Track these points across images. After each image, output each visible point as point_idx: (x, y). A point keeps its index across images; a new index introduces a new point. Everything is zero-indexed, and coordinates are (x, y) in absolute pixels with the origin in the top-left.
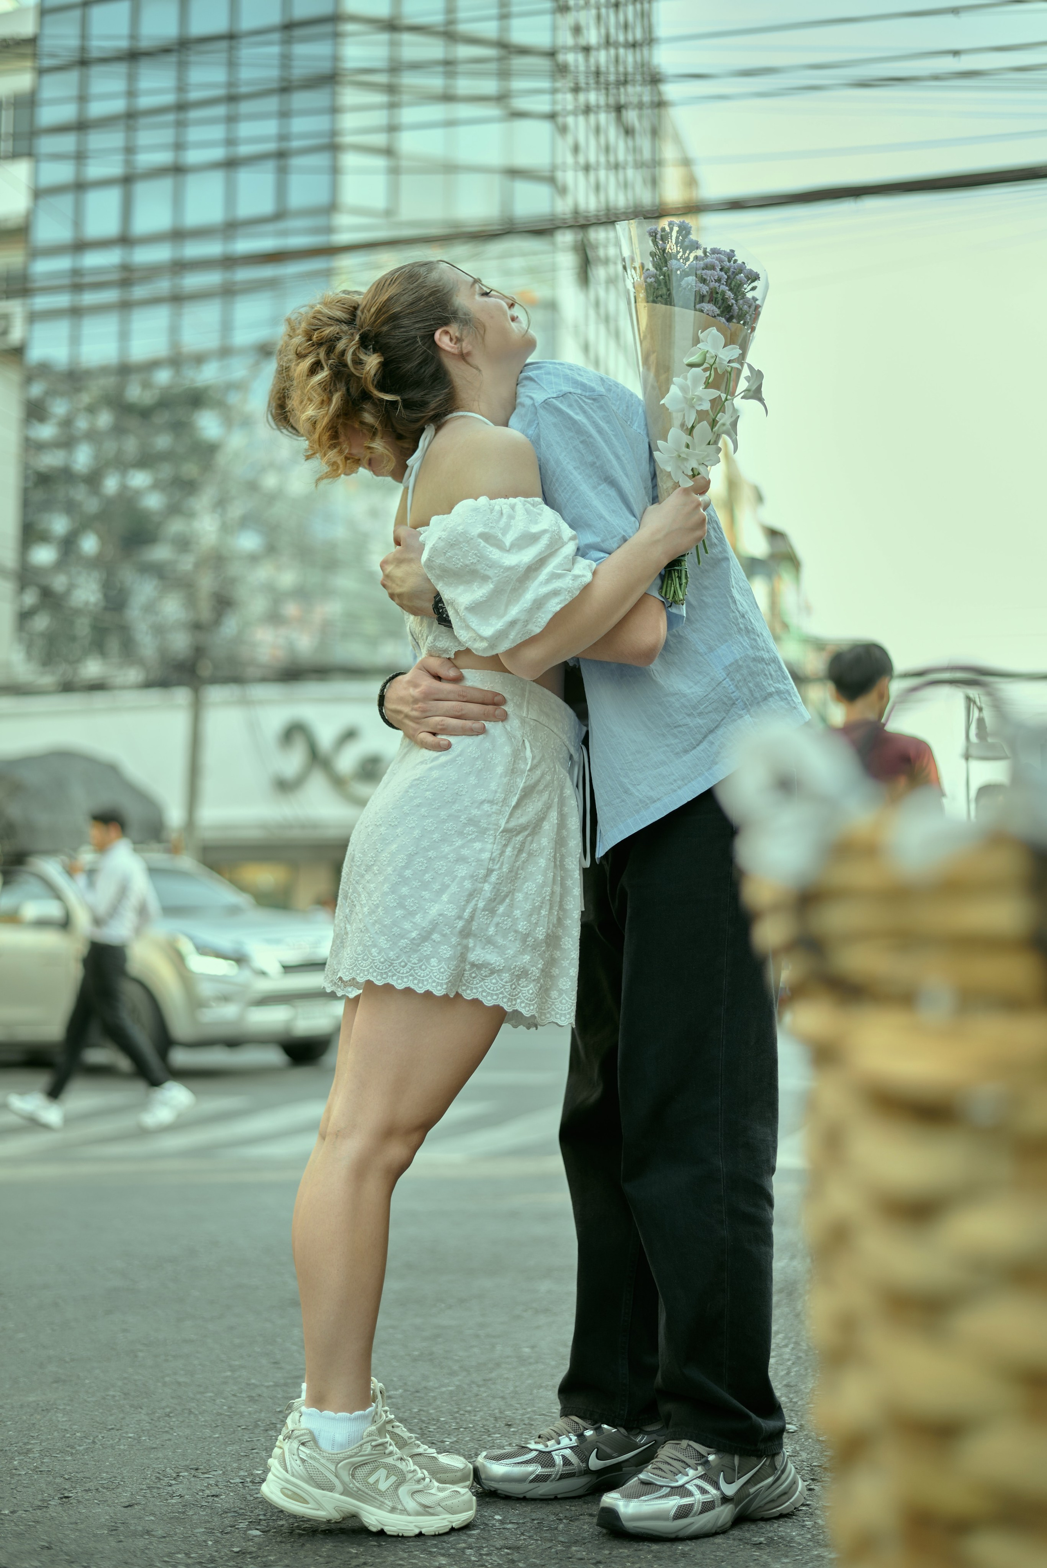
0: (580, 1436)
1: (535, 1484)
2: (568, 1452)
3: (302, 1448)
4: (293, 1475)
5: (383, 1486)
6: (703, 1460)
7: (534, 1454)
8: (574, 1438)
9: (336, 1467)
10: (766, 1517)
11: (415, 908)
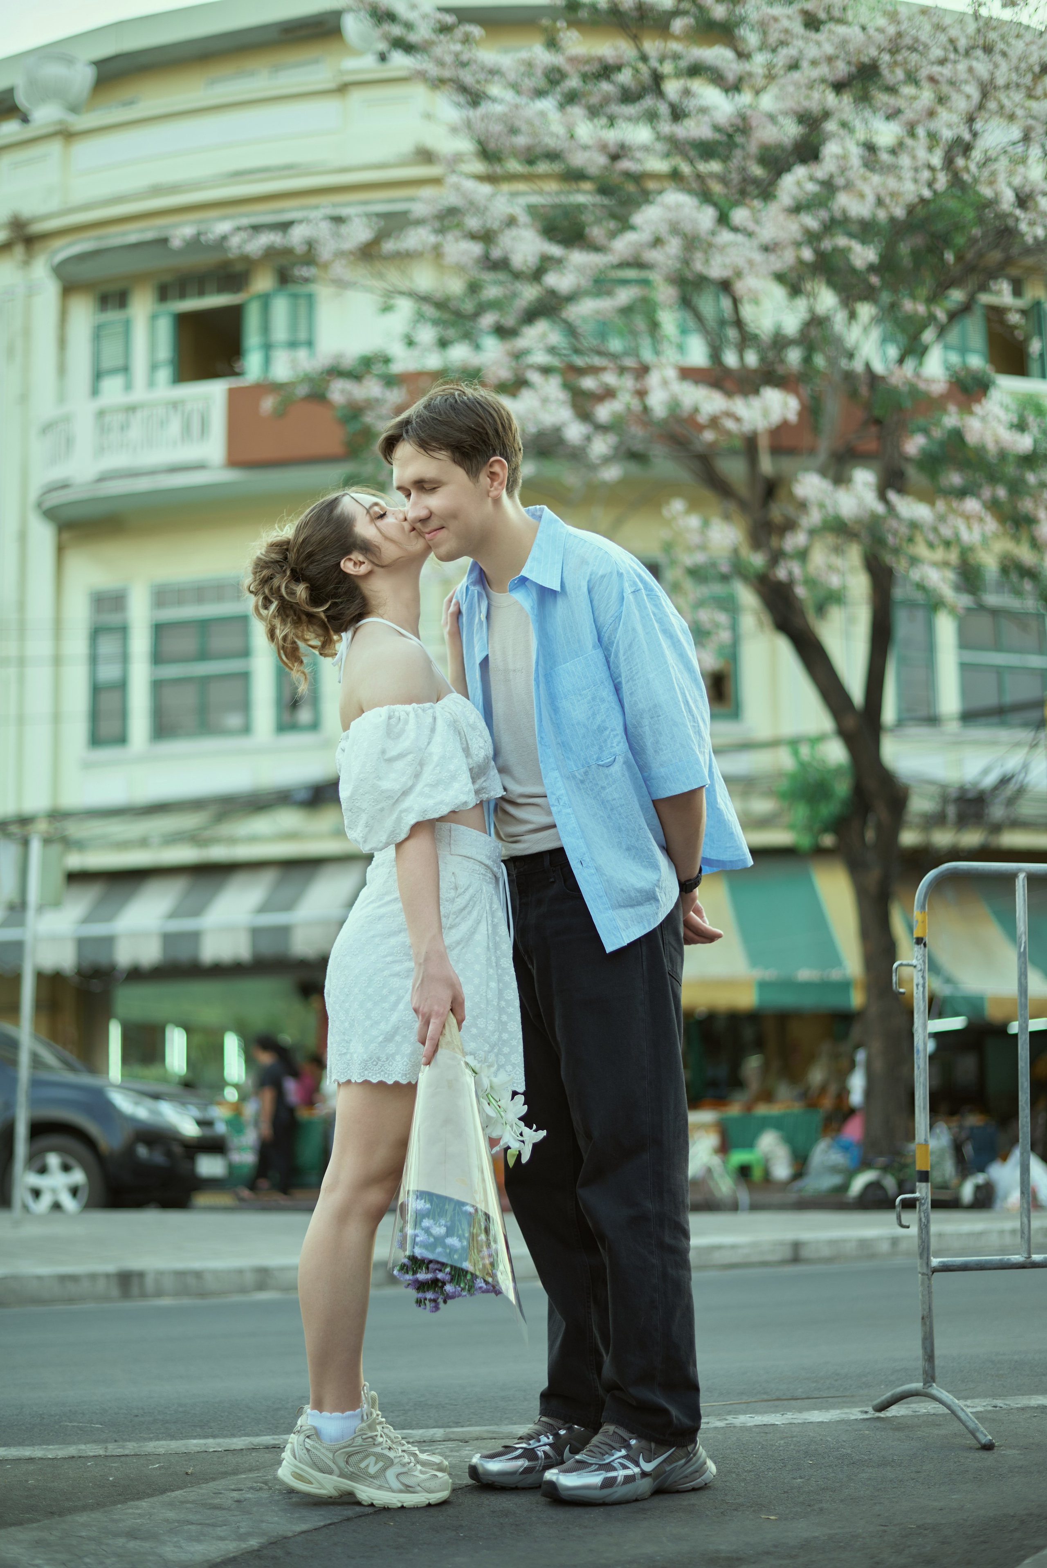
0: (556, 1435)
1: (523, 1476)
2: (547, 1448)
3: (307, 1440)
4: (300, 1462)
5: (372, 1470)
6: (626, 1444)
7: (519, 1452)
8: (551, 1437)
9: (334, 1455)
10: (680, 1490)
11: (379, 1017)
